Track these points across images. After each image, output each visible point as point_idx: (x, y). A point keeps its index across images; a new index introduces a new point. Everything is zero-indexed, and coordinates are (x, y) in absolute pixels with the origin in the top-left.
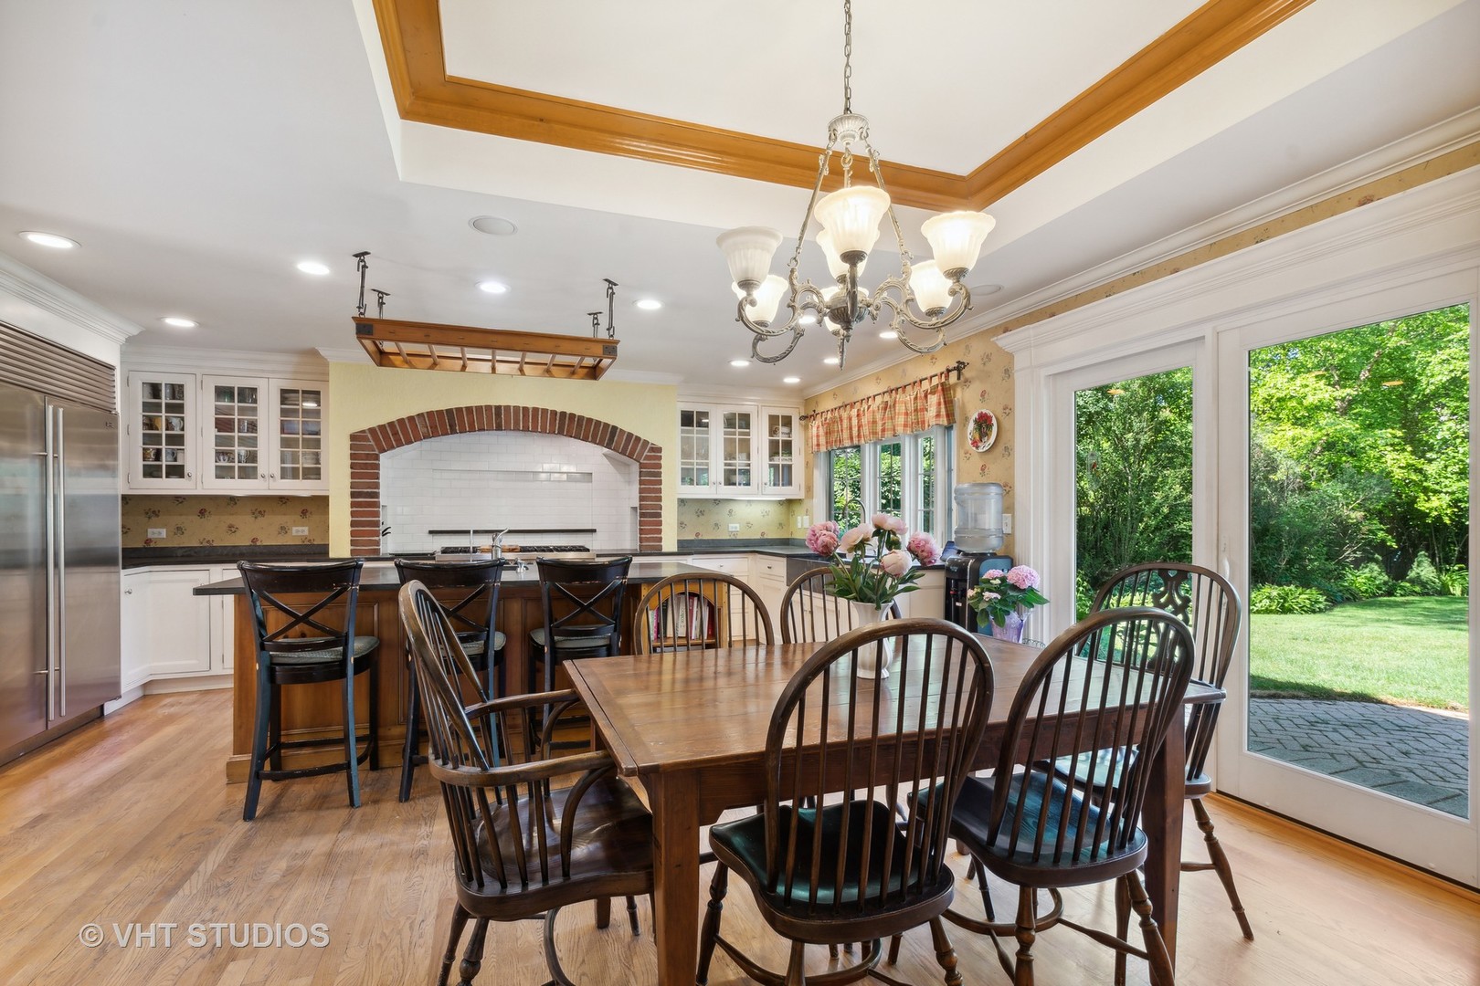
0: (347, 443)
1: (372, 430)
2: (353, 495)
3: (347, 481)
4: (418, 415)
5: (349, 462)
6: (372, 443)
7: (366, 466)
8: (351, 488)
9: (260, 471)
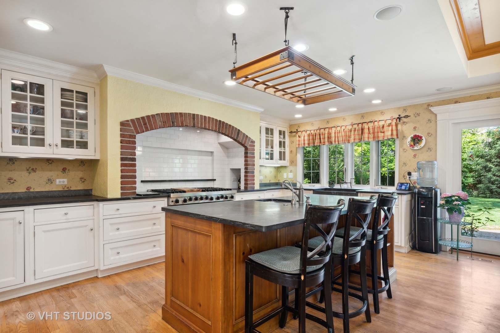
0: (119, 127)
1: (132, 121)
2: (122, 159)
3: (119, 150)
4: (157, 114)
5: (119, 139)
6: (133, 128)
7: (129, 142)
8: (121, 155)
9: (47, 142)
